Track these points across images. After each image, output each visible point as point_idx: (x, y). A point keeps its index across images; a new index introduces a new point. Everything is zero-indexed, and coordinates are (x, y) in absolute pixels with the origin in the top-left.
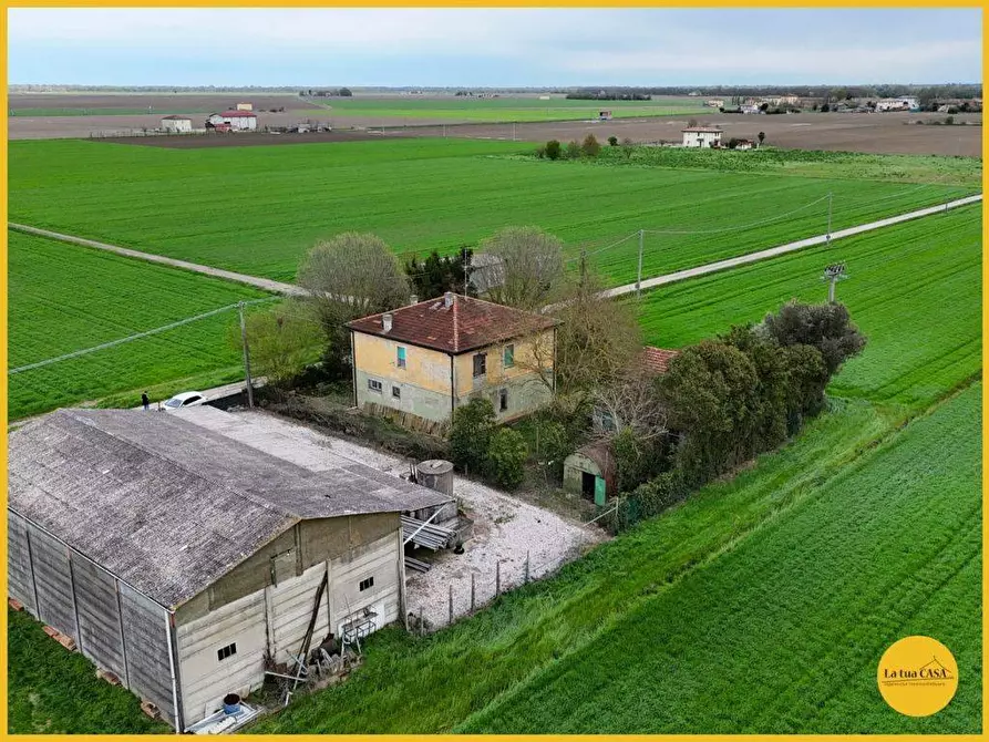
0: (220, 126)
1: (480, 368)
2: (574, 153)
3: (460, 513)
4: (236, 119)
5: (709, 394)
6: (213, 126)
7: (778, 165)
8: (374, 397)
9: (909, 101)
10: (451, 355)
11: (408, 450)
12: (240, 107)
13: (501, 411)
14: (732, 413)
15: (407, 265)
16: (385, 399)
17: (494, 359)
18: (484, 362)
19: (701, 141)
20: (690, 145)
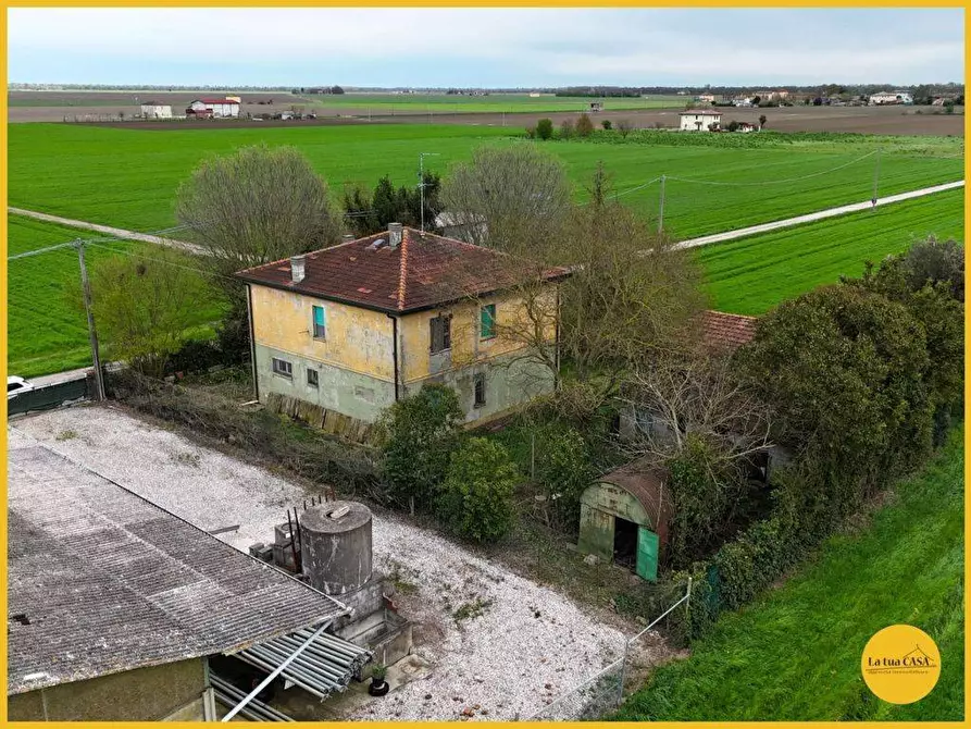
0: (201, 112)
1: (441, 339)
2: (566, 135)
3: (386, 605)
4: (219, 106)
5: (851, 377)
6: (193, 112)
7: (785, 144)
8: (281, 385)
9: (902, 95)
10: (393, 315)
11: (320, 471)
12: (228, 98)
13: (475, 407)
14: (887, 414)
15: (347, 199)
16: (296, 388)
17: (464, 325)
18: (447, 328)
19: (699, 124)
20: (688, 128)
